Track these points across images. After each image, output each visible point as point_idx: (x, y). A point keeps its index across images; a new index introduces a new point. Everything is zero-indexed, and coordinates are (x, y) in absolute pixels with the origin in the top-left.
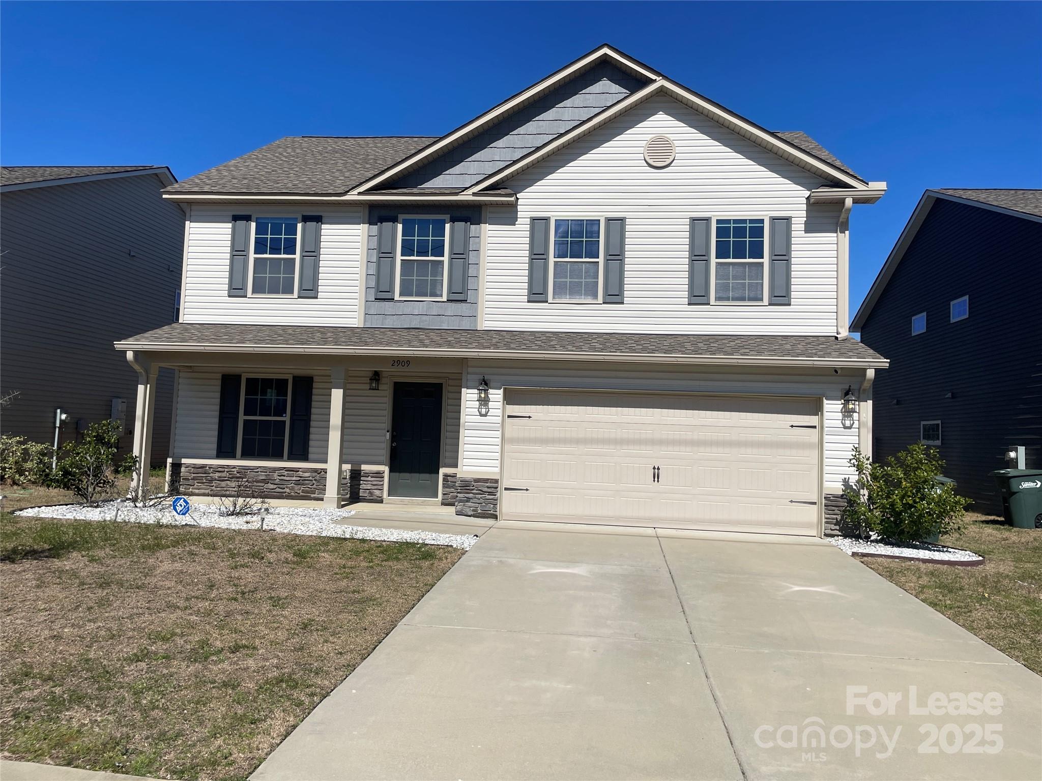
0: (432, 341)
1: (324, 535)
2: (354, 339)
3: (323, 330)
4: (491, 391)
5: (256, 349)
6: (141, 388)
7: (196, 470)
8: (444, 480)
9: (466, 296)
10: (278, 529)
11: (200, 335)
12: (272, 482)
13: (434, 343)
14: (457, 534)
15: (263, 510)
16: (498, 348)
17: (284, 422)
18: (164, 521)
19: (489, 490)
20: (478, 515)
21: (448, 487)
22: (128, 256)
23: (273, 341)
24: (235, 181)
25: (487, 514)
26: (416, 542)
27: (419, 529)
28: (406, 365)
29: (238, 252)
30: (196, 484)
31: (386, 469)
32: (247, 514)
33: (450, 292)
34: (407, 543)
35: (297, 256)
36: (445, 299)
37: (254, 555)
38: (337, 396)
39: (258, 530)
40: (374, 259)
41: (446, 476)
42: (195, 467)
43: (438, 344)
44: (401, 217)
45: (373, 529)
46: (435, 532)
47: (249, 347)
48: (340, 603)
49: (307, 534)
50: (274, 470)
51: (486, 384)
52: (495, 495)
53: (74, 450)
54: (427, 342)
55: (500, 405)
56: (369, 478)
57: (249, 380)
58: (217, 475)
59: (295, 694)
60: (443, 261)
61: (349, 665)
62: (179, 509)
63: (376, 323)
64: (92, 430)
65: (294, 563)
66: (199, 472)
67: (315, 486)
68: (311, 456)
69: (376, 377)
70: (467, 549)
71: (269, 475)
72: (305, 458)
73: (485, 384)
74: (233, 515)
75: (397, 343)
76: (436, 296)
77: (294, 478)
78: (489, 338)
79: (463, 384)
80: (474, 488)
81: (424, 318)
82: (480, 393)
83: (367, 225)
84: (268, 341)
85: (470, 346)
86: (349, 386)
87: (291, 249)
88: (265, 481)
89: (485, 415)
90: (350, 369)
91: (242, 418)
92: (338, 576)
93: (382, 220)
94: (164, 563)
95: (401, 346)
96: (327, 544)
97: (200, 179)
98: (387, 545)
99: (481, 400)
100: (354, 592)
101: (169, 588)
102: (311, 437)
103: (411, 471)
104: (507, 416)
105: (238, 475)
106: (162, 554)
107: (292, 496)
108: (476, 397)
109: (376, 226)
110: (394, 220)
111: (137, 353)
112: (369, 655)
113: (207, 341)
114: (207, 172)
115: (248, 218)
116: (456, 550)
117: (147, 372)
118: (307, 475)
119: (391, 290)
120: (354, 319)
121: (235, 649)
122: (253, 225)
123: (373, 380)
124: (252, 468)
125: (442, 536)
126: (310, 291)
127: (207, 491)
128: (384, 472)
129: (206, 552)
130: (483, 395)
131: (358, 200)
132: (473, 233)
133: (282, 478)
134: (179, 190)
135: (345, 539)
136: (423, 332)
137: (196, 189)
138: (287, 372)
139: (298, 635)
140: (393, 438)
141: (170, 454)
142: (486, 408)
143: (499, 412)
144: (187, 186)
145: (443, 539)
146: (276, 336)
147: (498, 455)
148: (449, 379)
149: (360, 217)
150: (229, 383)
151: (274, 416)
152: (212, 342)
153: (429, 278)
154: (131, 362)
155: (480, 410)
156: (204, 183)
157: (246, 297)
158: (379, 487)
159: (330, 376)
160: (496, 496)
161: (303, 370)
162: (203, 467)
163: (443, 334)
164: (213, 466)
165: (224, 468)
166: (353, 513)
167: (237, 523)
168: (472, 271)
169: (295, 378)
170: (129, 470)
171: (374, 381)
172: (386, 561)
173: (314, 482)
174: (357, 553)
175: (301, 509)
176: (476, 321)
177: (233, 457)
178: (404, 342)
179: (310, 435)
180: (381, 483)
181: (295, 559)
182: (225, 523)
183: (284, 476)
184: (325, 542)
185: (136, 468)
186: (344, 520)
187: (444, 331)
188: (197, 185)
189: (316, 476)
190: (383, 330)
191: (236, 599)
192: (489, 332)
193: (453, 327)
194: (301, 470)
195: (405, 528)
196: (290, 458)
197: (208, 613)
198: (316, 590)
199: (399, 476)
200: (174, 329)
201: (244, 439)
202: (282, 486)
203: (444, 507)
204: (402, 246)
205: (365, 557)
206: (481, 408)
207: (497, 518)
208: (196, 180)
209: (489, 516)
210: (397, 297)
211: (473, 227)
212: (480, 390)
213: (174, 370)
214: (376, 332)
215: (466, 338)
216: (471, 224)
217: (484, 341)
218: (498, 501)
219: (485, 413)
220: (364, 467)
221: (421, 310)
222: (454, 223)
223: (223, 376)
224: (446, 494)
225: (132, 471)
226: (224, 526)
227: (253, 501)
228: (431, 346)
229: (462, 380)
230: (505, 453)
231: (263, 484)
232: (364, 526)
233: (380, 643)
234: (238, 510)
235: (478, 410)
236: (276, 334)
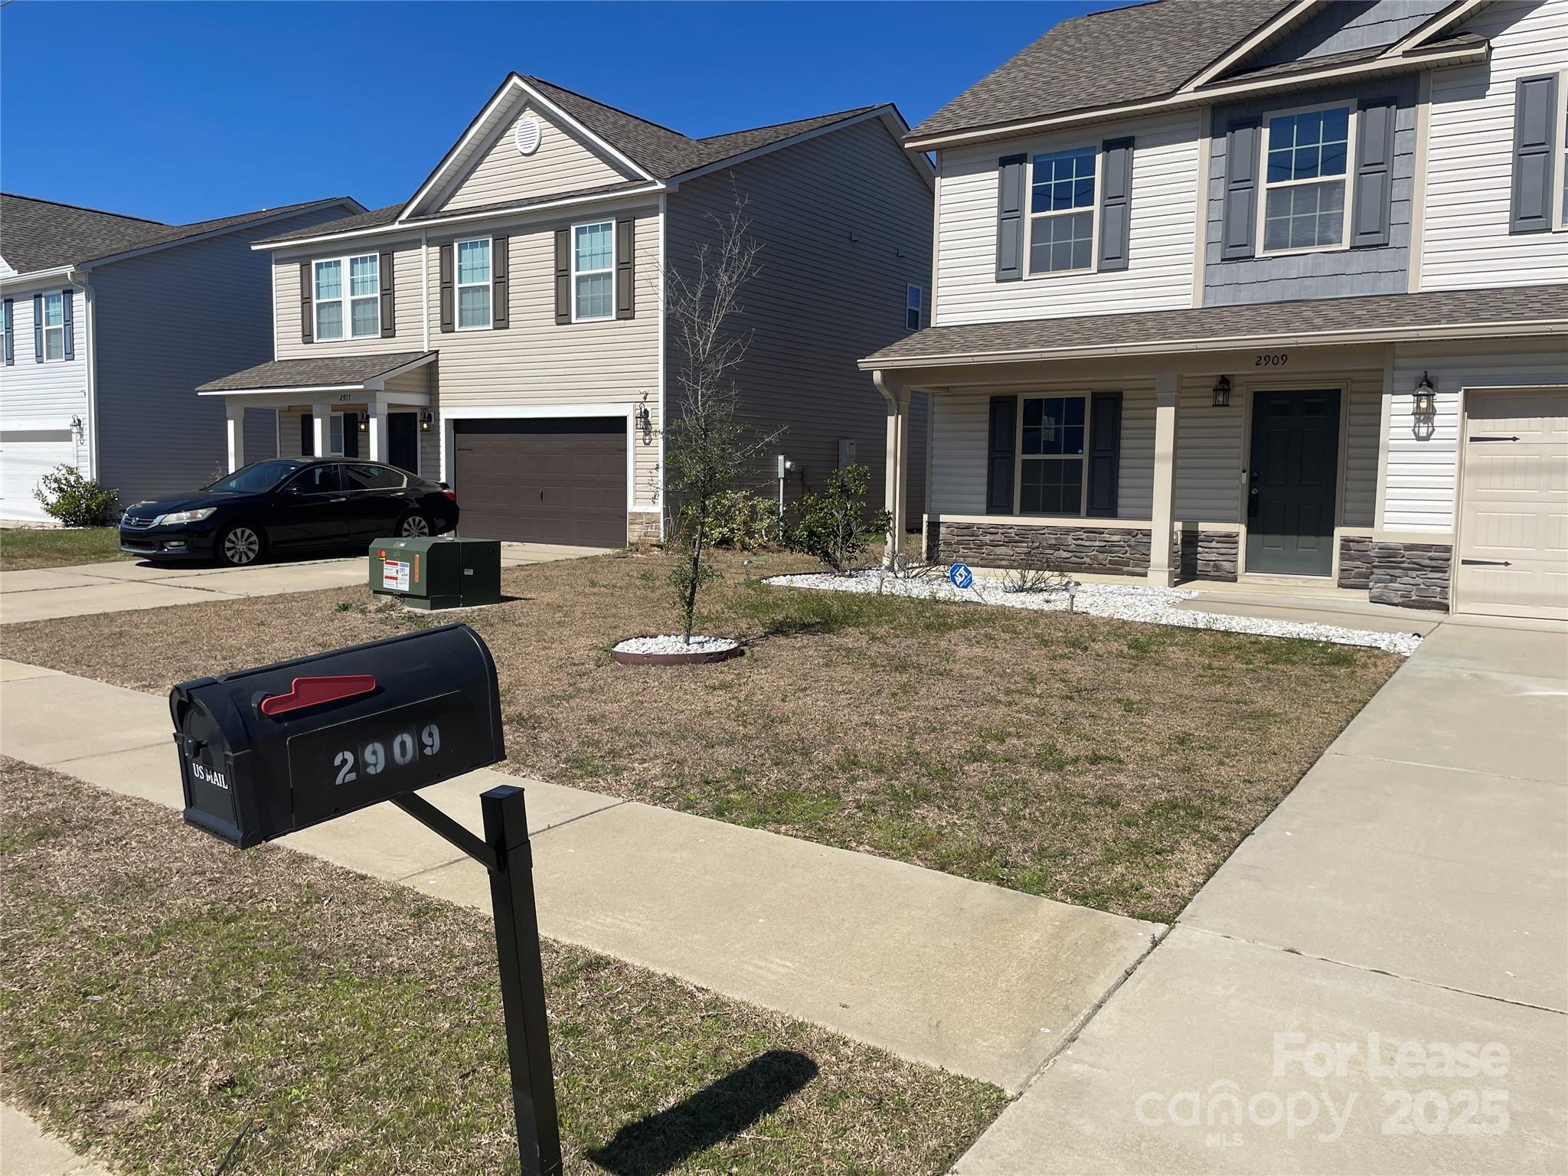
0: (1326, 319)
1: (1164, 622)
2: (1191, 328)
3: (1139, 318)
4: (1439, 396)
5: (1044, 355)
6: (891, 420)
7: (961, 532)
8: (1343, 547)
9: (1387, 239)
10: (1093, 612)
11: (962, 341)
12: (1065, 548)
13: (1330, 322)
14: (1381, 631)
15: (1073, 584)
16: (1456, 321)
17: (1080, 462)
18: (941, 595)
19: (1434, 563)
20: (1411, 603)
21: (1351, 559)
22: (849, 243)
23: (1068, 341)
24: (1000, 105)
25: (1429, 602)
26: (1315, 639)
27: (1313, 621)
28: (1281, 362)
29: (1008, 214)
30: (962, 550)
31: (1241, 529)
32: (1041, 590)
33: (1356, 231)
34: (1301, 640)
35: (1096, 208)
36: (1346, 245)
37: (1075, 644)
38: (1165, 418)
39: (1066, 611)
40: (1221, 194)
41: (1346, 542)
42: (959, 526)
43: (1338, 323)
44: (1267, 116)
45: (1236, 617)
46: (1343, 626)
47: (1033, 352)
48: (1222, 715)
49: (1137, 619)
50: (1068, 531)
51: (1430, 385)
52: (1445, 572)
53: (817, 505)
54: (1318, 321)
55: (1457, 419)
56: (1214, 544)
57: (1029, 404)
58: (988, 538)
59: (1202, 824)
60: (1344, 181)
61: (1267, 799)
62: (959, 580)
63: (1224, 298)
64: (836, 479)
65: (1133, 657)
66: (965, 533)
67: (1128, 554)
68: (1120, 511)
69: (1224, 385)
70: (1408, 654)
71: (1060, 538)
72: (1113, 514)
73: (1427, 385)
74: (1021, 591)
75: (1266, 327)
76: (1330, 242)
77: (1097, 543)
78: (1434, 305)
79: (1385, 384)
80: (1404, 559)
81: (1307, 282)
82: (1418, 402)
83: (1208, 140)
84: (1059, 342)
85: (1400, 321)
86: (1183, 403)
87: (1086, 197)
88: (1055, 547)
89: (1427, 438)
90: (1185, 375)
91: (1020, 457)
92: (1205, 680)
93: (1233, 127)
94: (963, 648)
95: (1275, 331)
96: (1172, 635)
97: (952, 111)
98: (1267, 642)
99: (1421, 414)
100: (1238, 702)
101: (978, 678)
102: (1121, 482)
103: (1284, 531)
104: (1468, 439)
105: (1017, 538)
106: (954, 636)
107: (1094, 568)
108: (1410, 407)
109: (1225, 139)
110: (1256, 123)
111: (886, 373)
112: (1292, 789)
113: (975, 348)
114: (958, 99)
115: (1021, 159)
116: (1387, 654)
117: (897, 400)
118: (1115, 538)
119: (1250, 242)
120: (1186, 297)
121: (1095, 760)
122: (1030, 167)
123: (1219, 390)
124: (1035, 528)
125: (1356, 632)
126: (1116, 259)
127: (976, 560)
128: (1238, 535)
129: (1007, 636)
130: (1424, 405)
131: (1195, 100)
132: (1402, 123)
133: (1080, 542)
134: (927, 132)
135: (1198, 630)
136: (1307, 306)
137: (949, 127)
138: (1081, 388)
139: (1176, 751)
140: (1253, 481)
141: (927, 509)
142: (1428, 427)
143: (1455, 432)
144: (936, 125)
145: (1360, 637)
146: (1069, 333)
147: (1451, 506)
148: (1352, 382)
149: (1197, 128)
150: (1001, 407)
151: (1065, 453)
152: (981, 350)
153: (1318, 213)
154: (879, 385)
155: (1417, 429)
156: (958, 115)
157: (1020, 279)
158: (1231, 558)
159: (1154, 389)
160: (1447, 574)
161: (1106, 383)
162: (969, 526)
163: (1343, 306)
164: (982, 526)
165: (997, 528)
166: (1195, 594)
167: (1033, 602)
168: (1398, 192)
169: (1094, 395)
170: (881, 530)
171: (1221, 393)
172: (1273, 663)
173: (1127, 548)
174: (1225, 651)
175: (1115, 587)
176: (1405, 280)
177: (1009, 512)
178: (1277, 325)
179: (1120, 480)
180: (1234, 551)
181: (1133, 652)
182: (1016, 601)
183: (1082, 540)
184: (1170, 632)
185: (890, 528)
186: (1186, 604)
187: (1346, 301)
188: (949, 121)
189: (1129, 540)
190: (1238, 308)
191: (1071, 698)
192: (1432, 296)
193: (1362, 292)
194: (1106, 531)
195: (1289, 619)
196: (1090, 515)
197: (1042, 713)
198: (1181, 696)
199: (1263, 540)
200: (926, 336)
201: (1023, 488)
202: (1079, 554)
203: (1341, 589)
204: (1269, 166)
205: (1237, 657)
206: (1419, 427)
207: (1448, 610)
208: (946, 113)
209: (1433, 605)
210: (1259, 252)
211: (1401, 113)
212: (1418, 395)
213: (927, 394)
214: (1226, 314)
215: (1388, 309)
216: (1397, 109)
217: (1424, 311)
218: (1451, 582)
219: (1425, 435)
220: (1203, 527)
221: (1301, 270)
222: (1364, 110)
223: (992, 398)
224: (1347, 570)
225: (885, 532)
226: (1019, 606)
227: (1047, 574)
228: (1328, 327)
229: (1382, 381)
230: (1464, 502)
231: (1052, 552)
232: (1224, 616)
233: (1304, 774)
234: (1028, 585)
235: (1414, 430)
236: (1069, 330)
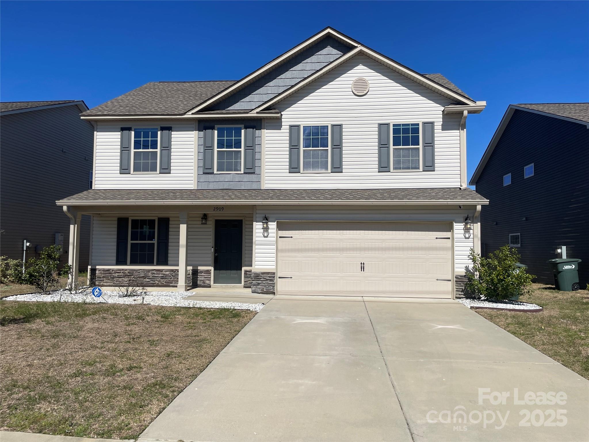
0: (236, 196)
1: (178, 306)
2: (192, 196)
3: (174, 191)
4: (269, 223)
5: (136, 203)
6: (72, 227)
7: (105, 272)
8: (245, 274)
9: (254, 170)
10: (152, 303)
11: (104, 196)
12: (148, 277)
14: (253, 303)
15: (143, 293)
16: (273, 199)
17: (154, 244)
18: (88, 301)
19: (270, 278)
20: (264, 292)
21: (247, 277)
22: (62, 152)
23: (146, 198)
24: (121, 108)
25: (269, 292)
26: (230, 308)
27: (231, 301)
28: (222, 210)
29: (124, 149)
30: (105, 280)
31: (212, 269)
32: (134, 296)
33: (245, 168)
34: (225, 309)
35: (158, 150)
36: (242, 172)
37: (139, 318)
38: (183, 228)
39: (141, 304)
40: (202, 151)
41: (246, 271)
42: (104, 270)
43: (239, 198)
44: (216, 126)
45: (206, 302)
46: (240, 302)
47: (132, 202)
48: (188, 342)
49: (169, 305)
50: (149, 271)
51: (267, 219)
53: (35, 263)
54: (233, 197)
55: (275, 230)
56: (203, 274)
57: (133, 221)
58: (117, 275)
59: (164, 391)
60: (241, 151)
61: (193, 375)
62: (96, 294)
63: (204, 186)
64: (45, 251)
65: (161, 322)
66: (107, 273)
67: (172, 279)
68: (169, 262)
69: (205, 217)
70: (258, 311)
71: (146, 274)
72: (166, 263)
73: (266, 220)
74: (126, 296)
75: (216, 197)
76: (238, 170)
77: (160, 275)
78: (268, 193)
79: (254, 220)
80: (262, 277)
81: (231, 183)
82: (263, 225)
83: (197, 132)
84: (143, 198)
85: (257, 198)
86: (190, 222)
87: (154, 146)
88: (144, 277)
89: (267, 237)
90: (190, 213)
91: (130, 242)
92: (186, 328)
93: (206, 128)
94: (89, 324)
95: (219, 199)
97: (102, 108)
98: (213, 310)
99: (264, 229)
100: (195, 336)
101: (92, 337)
103: (226, 269)
104: (279, 237)
105: (129, 274)
106: (87, 319)
107: (159, 285)
108: (261, 227)
109: (203, 132)
110: (213, 128)
111: (69, 207)
112: (204, 370)
113: (109, 199)
114: (105, 103)
115: (129, 129)
116: (252, 312)
117: (75, 218)
118: (167, 273)
119: (212, 168)
120: (192, 185)
121: (130, 369)
122: (133, 133)
123: (203, 218)
124: (136, 270)
125: (244, 304)
126: (166, 169)
127: (111, 284)
128: (211, 270)
129: (112, 317)
130: (265, 226)
131: (192, 117)
132: (257, 135)
133: (154, 275)
134: (90, 114)
135: (190, 308)
136: (231, 191)
137: (100, 113)
138: (154, 216)
139: (165, 360)
140: (216, 251)
141: (90, 263)
142: (267, 233)
143: (275, 235)
144: (95, 111)
145: (245, 306)
146: (147, 195)
147: (274, 259)
148: (246, 217)
149: (193, 127)
150: (122, 223)
151: (148, 240)
152: (111, 200)
154: (66, 212)
156: (104, 109)
157: (129, 173)
158: (209, 279)
159: (179, 217)
160: (274, 282)
161: (164, 214)
162: (108, 270)
163: (242, 192)
164: (114, 270)
165: (120, 270)
166: (194, 293)
167: (129, 301)
168: (257, 156)
169: (159, 219)
170: (67, 273)
172: (213, 319)
173: (172, 277)
174: (197, 315)
175: (165, 292)
176: (260, 184)
177: (125, 264)
178: (220, 197)
179: (169, 251)
180: (210, 276)
181: (162, 319)
182: (122, 301)
183: (155, 274)
184: (178, 310)
185: (71, 272)
186: (189, 297)
187: (243, 190)
188: (100, 111)
189: (172, 274)
190: (208, 190)
191: (129, 342)
192: (267, 190)
193: (248, 188)
194: (164, 270)
195: (223, 301)
196: (158, 264)
197: (114, 350)
198: (174, 336)
199: (219, 272)
200: (89, 193)
201: (131, 254)
202: (153, 280)
203: (245, 288)
204: (217, 143)
205: (201, 317)
206: (264, 233)
207: (275, 294)
208: (99, 108)
209: (270, 293)
210: (215, 172)
211: (257, 131)
212: (263, 223)
213: (90, 216)
214: (205, 192)
215: (255, 194)
216: (256, 130)
217: (265, 195)
218: (275, 284)
219: (266, 236)
220: (200, 268)
221: (229, 179)
222: (246, 129)
223: (118, 219)
224: (246, 282)
225: (68, 274)
226: (122, 303)
227: (138, 288)
228: (236, 199)
229: (253, 217)
230: (278, 258)
231: (143, 279)
232: (201, 301)
233: (210, 363)
234: (129, 293)
235: (263, 234)
236: (148, 194)
